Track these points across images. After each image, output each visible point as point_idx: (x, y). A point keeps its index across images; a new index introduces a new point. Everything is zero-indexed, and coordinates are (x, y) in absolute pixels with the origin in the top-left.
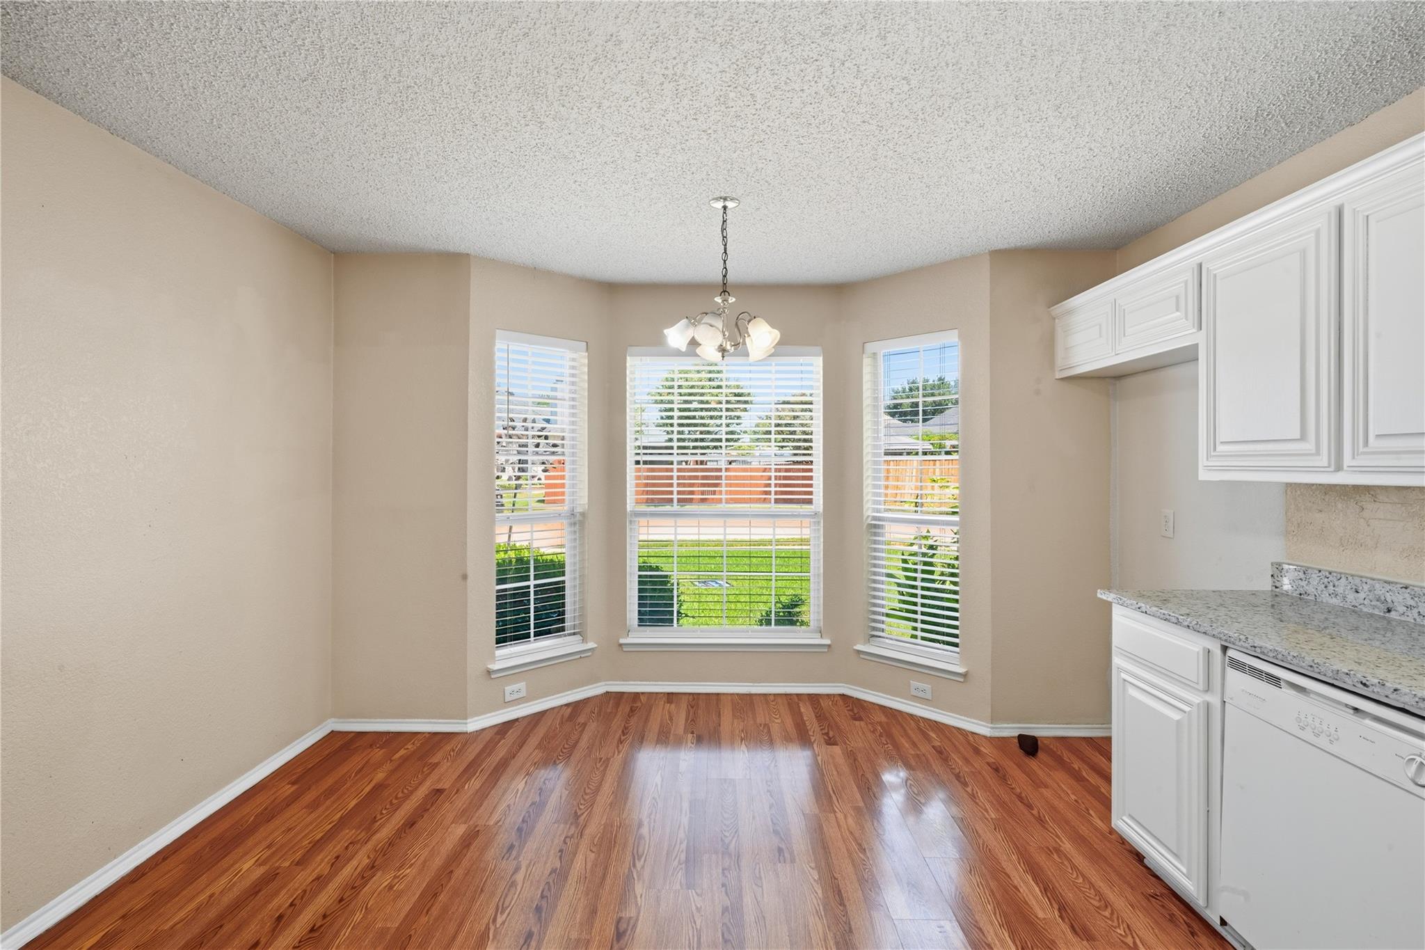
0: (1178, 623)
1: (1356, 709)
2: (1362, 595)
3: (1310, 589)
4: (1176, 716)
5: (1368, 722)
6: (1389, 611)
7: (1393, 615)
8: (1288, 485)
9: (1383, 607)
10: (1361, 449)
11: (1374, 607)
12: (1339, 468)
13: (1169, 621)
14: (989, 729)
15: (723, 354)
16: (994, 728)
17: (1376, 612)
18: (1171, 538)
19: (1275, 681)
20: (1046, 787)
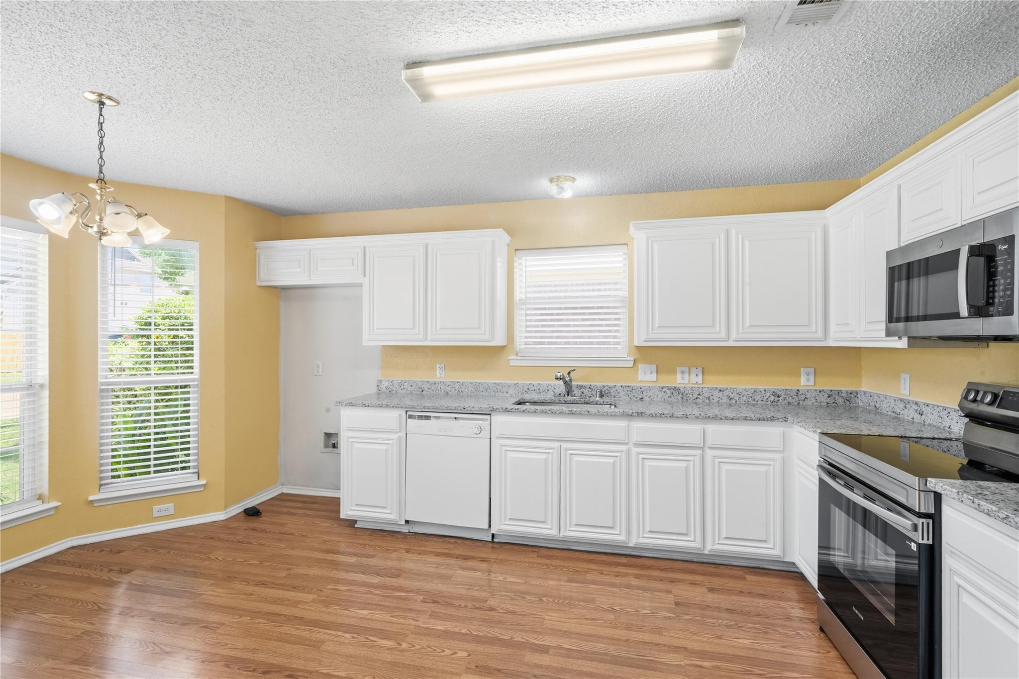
0: (387, 406)
1: (456, 418)
2: (413, 387)
3: (394, 389)
4: (384, 447)
5: (461, 421)
6: (423, 391)
7: (424, 392)
8: (383, 346)
9: (421, 390)
10: (434, 333)
11: (418, 391)
12: (426, 339)
13: (382, 407)
14: (224, 515)
15: (100, 237)
16: (226, 513)
17: (419, 392)
18: (321, 376)
19: (428, 418)
20: (287, 524)
